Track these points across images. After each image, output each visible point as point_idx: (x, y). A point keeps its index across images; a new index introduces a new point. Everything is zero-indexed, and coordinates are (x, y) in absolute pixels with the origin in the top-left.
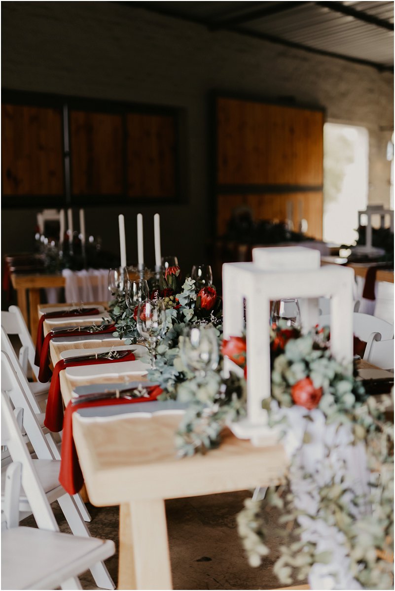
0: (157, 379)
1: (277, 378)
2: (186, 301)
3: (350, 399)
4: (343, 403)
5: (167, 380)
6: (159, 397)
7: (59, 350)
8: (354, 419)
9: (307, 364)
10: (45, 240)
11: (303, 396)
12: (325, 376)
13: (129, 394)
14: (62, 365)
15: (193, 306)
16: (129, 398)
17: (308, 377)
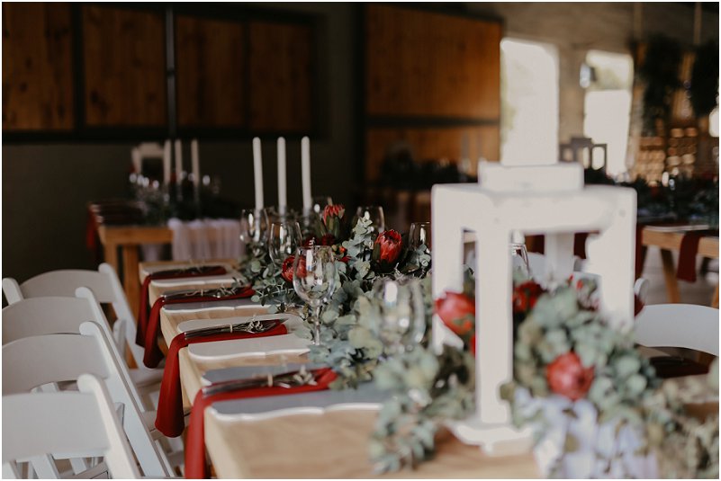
0: (323, 359)
1: (523, 352)
2: (358, 251)
3: (638, 384)
4: (627, 389)
5: (339, 361)
6: (331, 385)
7: (175, 320)
8: (644, 415)
9: (567, 331)
10: (144, 182)
11: (566, 379)
12: (598, 349)
13: (286, 380)
14: (182, 341)
15: (368, 257)
16: (287, 386)
17: (572, 350)
